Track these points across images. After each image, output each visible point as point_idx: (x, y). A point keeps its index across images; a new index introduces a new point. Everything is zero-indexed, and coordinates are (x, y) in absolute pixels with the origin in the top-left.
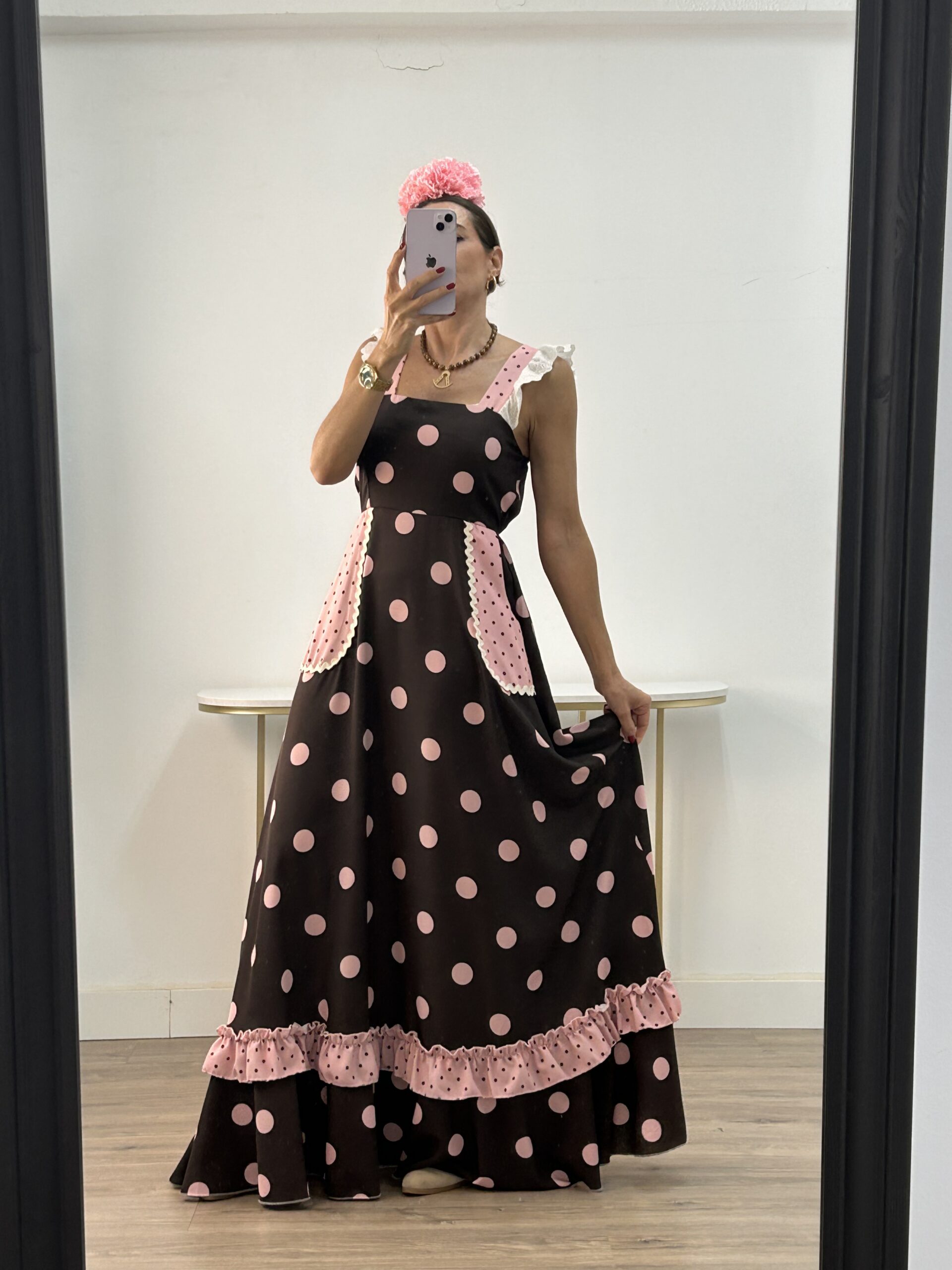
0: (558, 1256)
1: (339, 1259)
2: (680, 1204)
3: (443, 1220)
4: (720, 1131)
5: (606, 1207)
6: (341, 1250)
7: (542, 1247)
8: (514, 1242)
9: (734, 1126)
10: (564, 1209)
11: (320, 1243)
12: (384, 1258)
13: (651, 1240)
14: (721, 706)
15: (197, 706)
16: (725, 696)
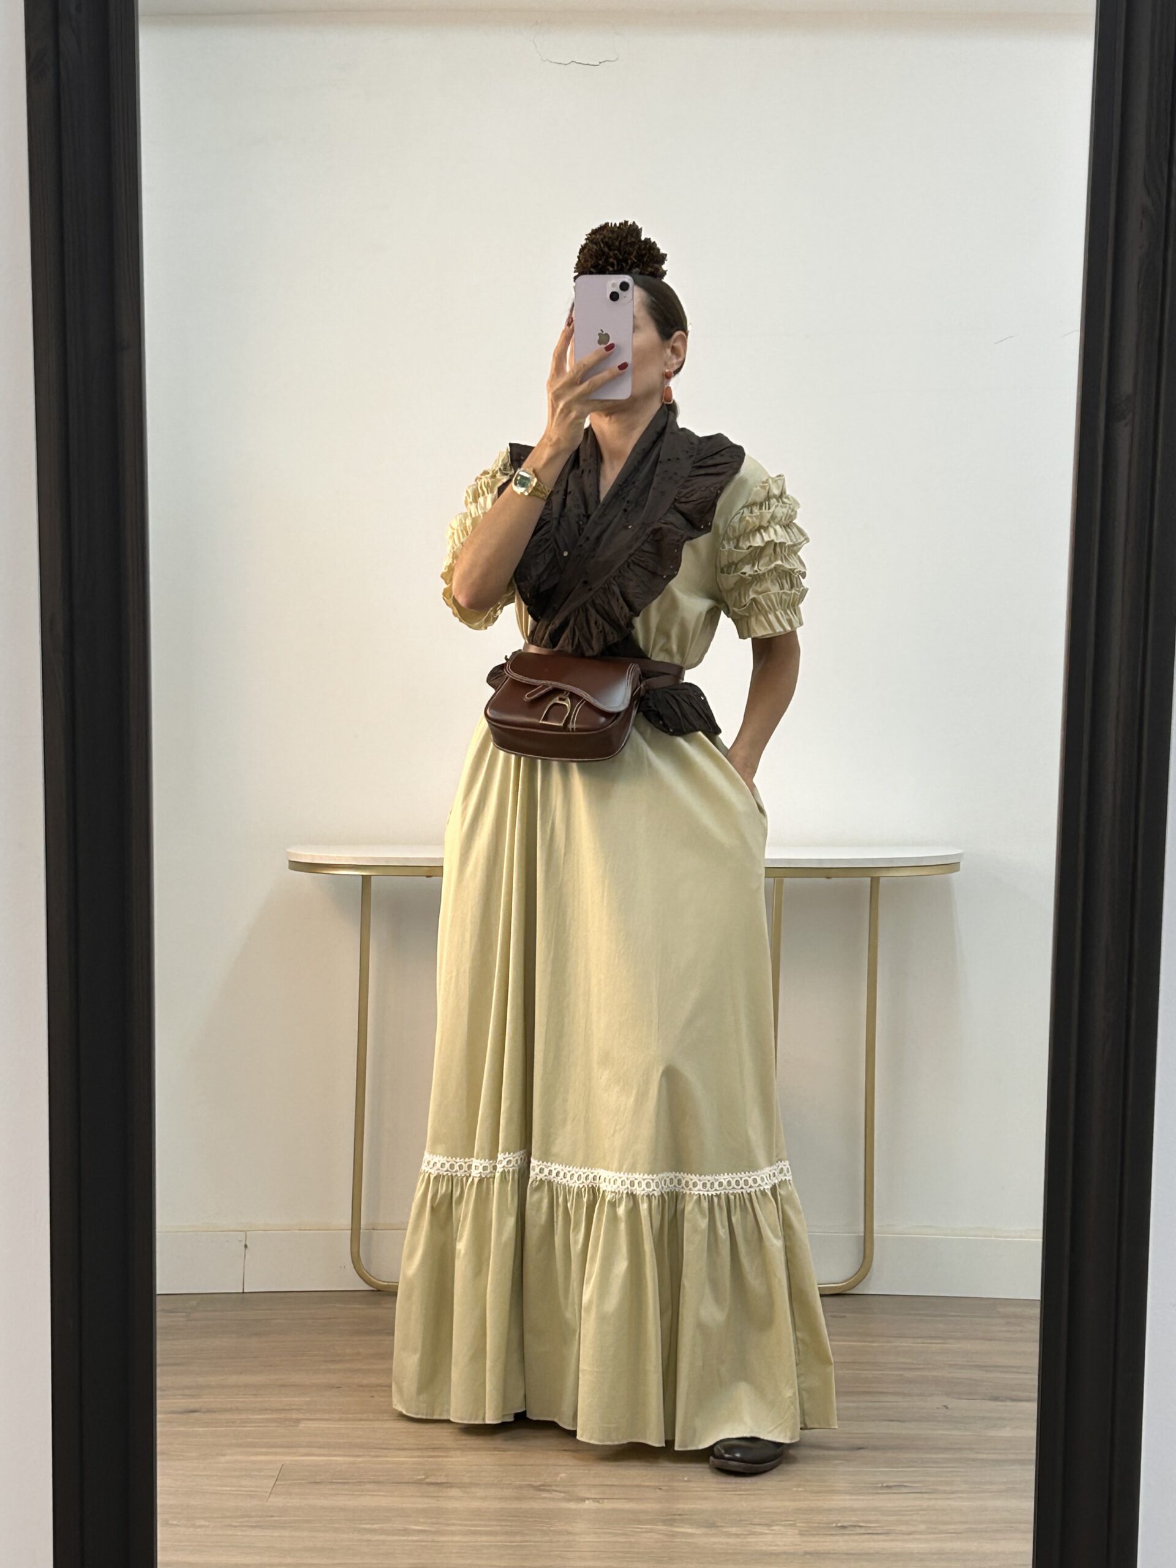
0: (732, 1540)
1: (457, 1538)
2: (887, 1487)
3: (588, 1499)
4: (945, 1409)
5: (795, 1489)
6: (459, 1528)
7: (713, 1531)
8: (676, 1524)
9: (964, 1403)
10: (741, 1490)
11: (434, 1520)
12: (512, 1539)
13: (851, 1526)
14: (954, 876)
15: (287, 864)
16: (959, 863)
